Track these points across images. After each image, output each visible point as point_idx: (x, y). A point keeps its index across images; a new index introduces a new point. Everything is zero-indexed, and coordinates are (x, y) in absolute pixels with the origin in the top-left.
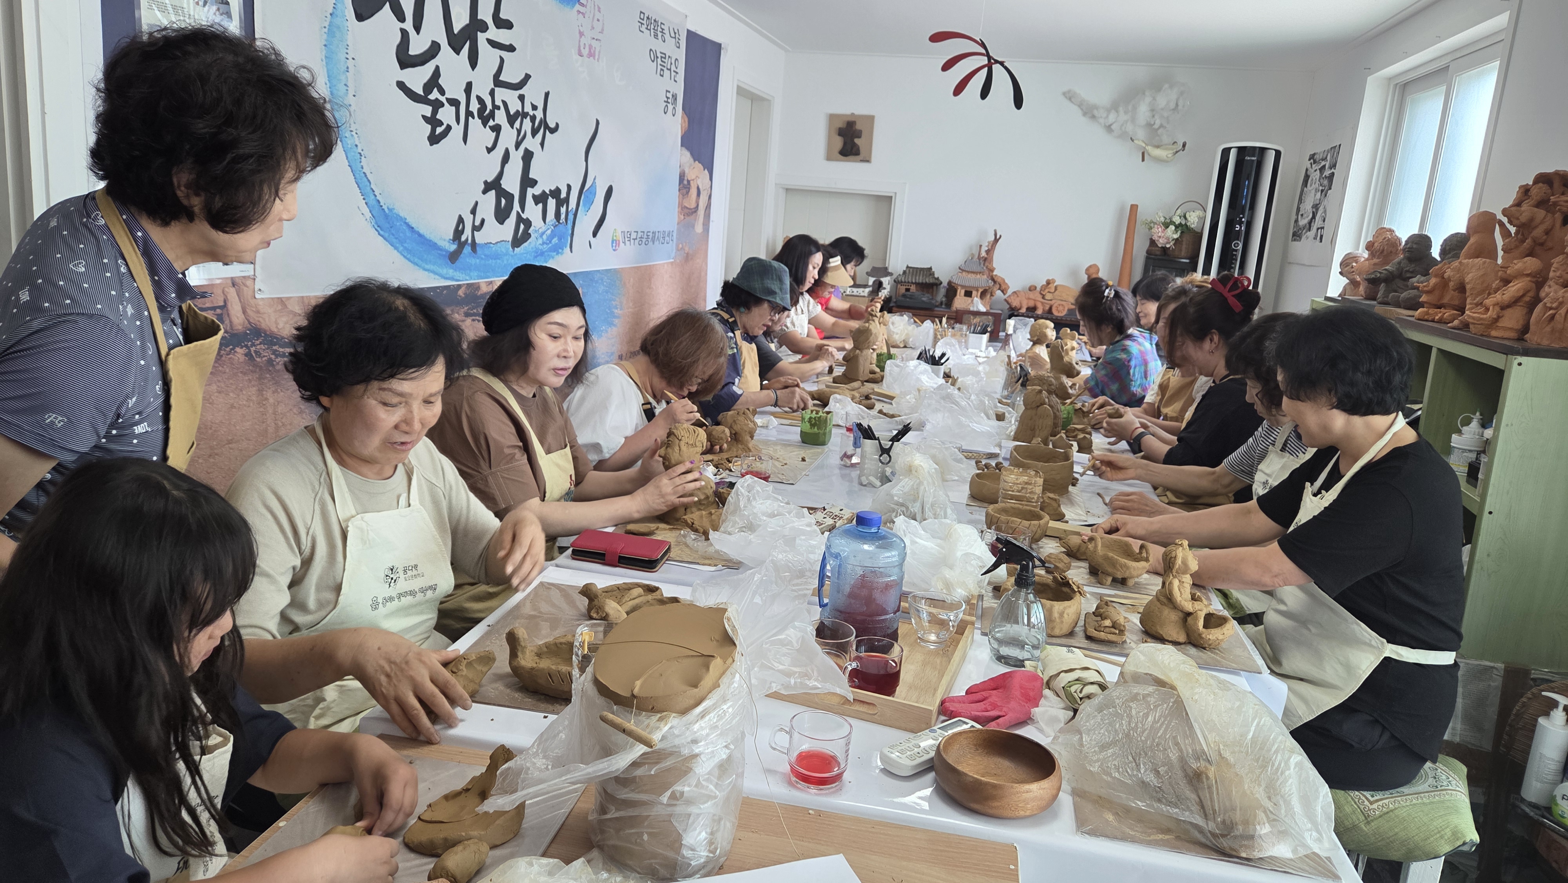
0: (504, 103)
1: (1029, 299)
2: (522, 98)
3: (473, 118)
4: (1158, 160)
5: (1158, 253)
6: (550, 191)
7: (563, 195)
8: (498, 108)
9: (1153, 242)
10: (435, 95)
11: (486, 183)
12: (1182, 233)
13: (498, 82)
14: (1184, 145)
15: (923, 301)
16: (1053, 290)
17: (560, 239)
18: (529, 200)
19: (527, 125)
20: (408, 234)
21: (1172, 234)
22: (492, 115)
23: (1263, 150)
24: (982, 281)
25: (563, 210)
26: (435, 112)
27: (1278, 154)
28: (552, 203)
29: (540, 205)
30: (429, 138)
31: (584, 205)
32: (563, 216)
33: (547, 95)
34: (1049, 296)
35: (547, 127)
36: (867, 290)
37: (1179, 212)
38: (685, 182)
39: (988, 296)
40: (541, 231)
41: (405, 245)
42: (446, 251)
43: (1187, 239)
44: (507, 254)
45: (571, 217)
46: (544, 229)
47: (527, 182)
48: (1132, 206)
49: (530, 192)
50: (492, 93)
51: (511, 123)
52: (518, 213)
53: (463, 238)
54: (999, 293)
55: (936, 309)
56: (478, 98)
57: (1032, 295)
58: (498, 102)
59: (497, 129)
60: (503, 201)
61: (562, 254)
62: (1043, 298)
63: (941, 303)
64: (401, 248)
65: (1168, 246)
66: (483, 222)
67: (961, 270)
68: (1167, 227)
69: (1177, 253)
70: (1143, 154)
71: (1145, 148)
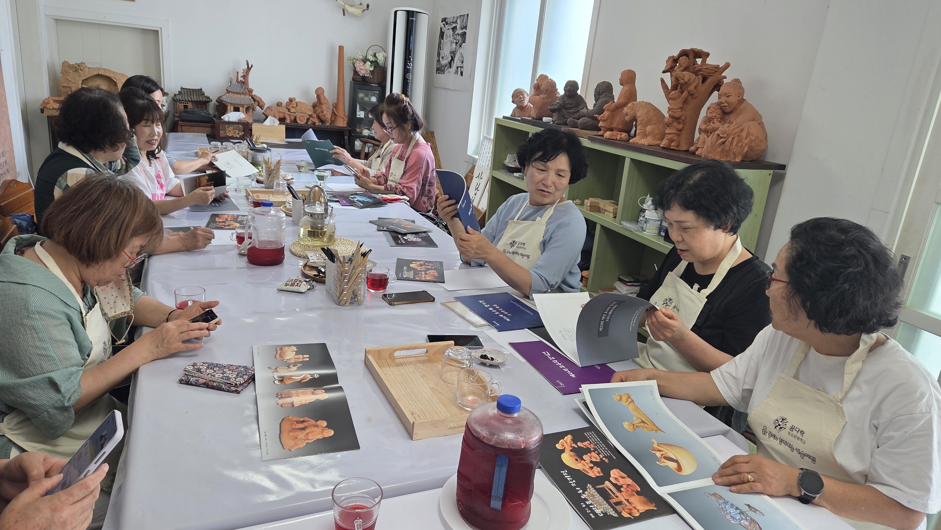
1: (280, 112)
4: (352, 15)
5: (359, 79)
9: (356, 72)
12: (375, 67)
14: (368, 6)
16: (295, 106)
21: (368, 67)
23: (417, 14)
24: (246, 100)
34: (293, 110)
37: (371, 52)
39: (251, 111)
43: (378, 71)
48: (340, 47)
54: (258, 108)
57: (280, 107)
62: (289, 110)
65: (366, 75)
67: (228, 92)
68: (365, 63)
69: (372, 80)
70: (344, 10)
71: (344, 6)
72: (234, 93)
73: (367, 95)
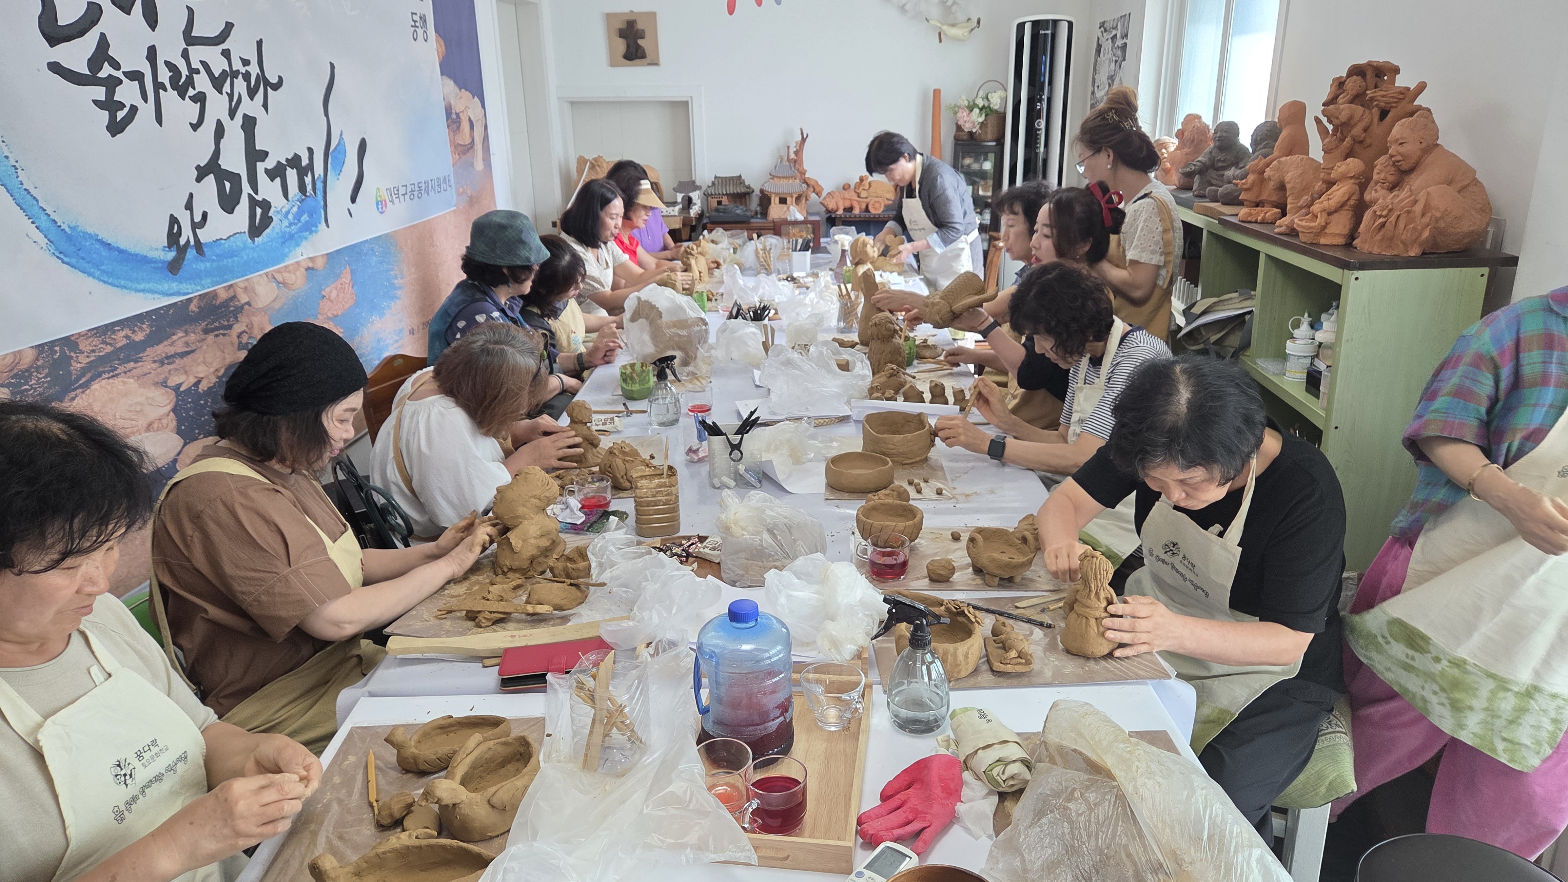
0: (203, 63)
1: (844, 199)
2: (226, 54)
3: (165, 90)
4: (955, 39)
5: (965, 138)
6: (287, 160)
7: (305, 162)
8: (197, 72)
9: (959, 128)
10: (106, 71)
11: (198, 168)
12: (986, 115)
13: (190, 39)
14: (979, 22)
15: (738, 215)
16: (867, 187)
17: (311, 215)
18: (262, 177)
19: (240, 86)
20: (104, 253)
21: (977, 117)
22: (190, 82)
23: (1055, 22)
24: (794, 186)
25: (308, 180)
26: (110, 93)
27: (1070, 24)
28: (292, 175)
29: (278, 180)
30: (108, 128)
31: (334, 168)
32: (309, 188)
33: (260, 43)
34: (864, 194)
35: (267, 83)
36: (677, 208)
37: (981, 93)
38: (454, 116)
39: (804, 201)
40: (284, 210)
41: (103, 267)
42: (163, 262)
43: (992, 120)
44: (245, 248)
45: (319, 185)
46: (287, 207)
47: (254, 156)
48: (935, 91)
49: (261, 167)
50: (185, 55)
51: (218, 86)
52: (249, 195)
53: (182, 241)
54: (813, 196)
55: (753, 220)
56: (168, 64)
57: (847, 195)
58: (196, 64)
59: (200, 98)
60: (228, 185)
61: (316, 232)
62: (859, 196)
63: (756, 213)
64: (98, 273)
65: (974, 130)
66: (205, 216)
67: (773, 177)
68: (971, 111)
69: (983, 136)
70: (940, 34)
71: (940, 28)
72: (779, 177)
73: (977, 160)
